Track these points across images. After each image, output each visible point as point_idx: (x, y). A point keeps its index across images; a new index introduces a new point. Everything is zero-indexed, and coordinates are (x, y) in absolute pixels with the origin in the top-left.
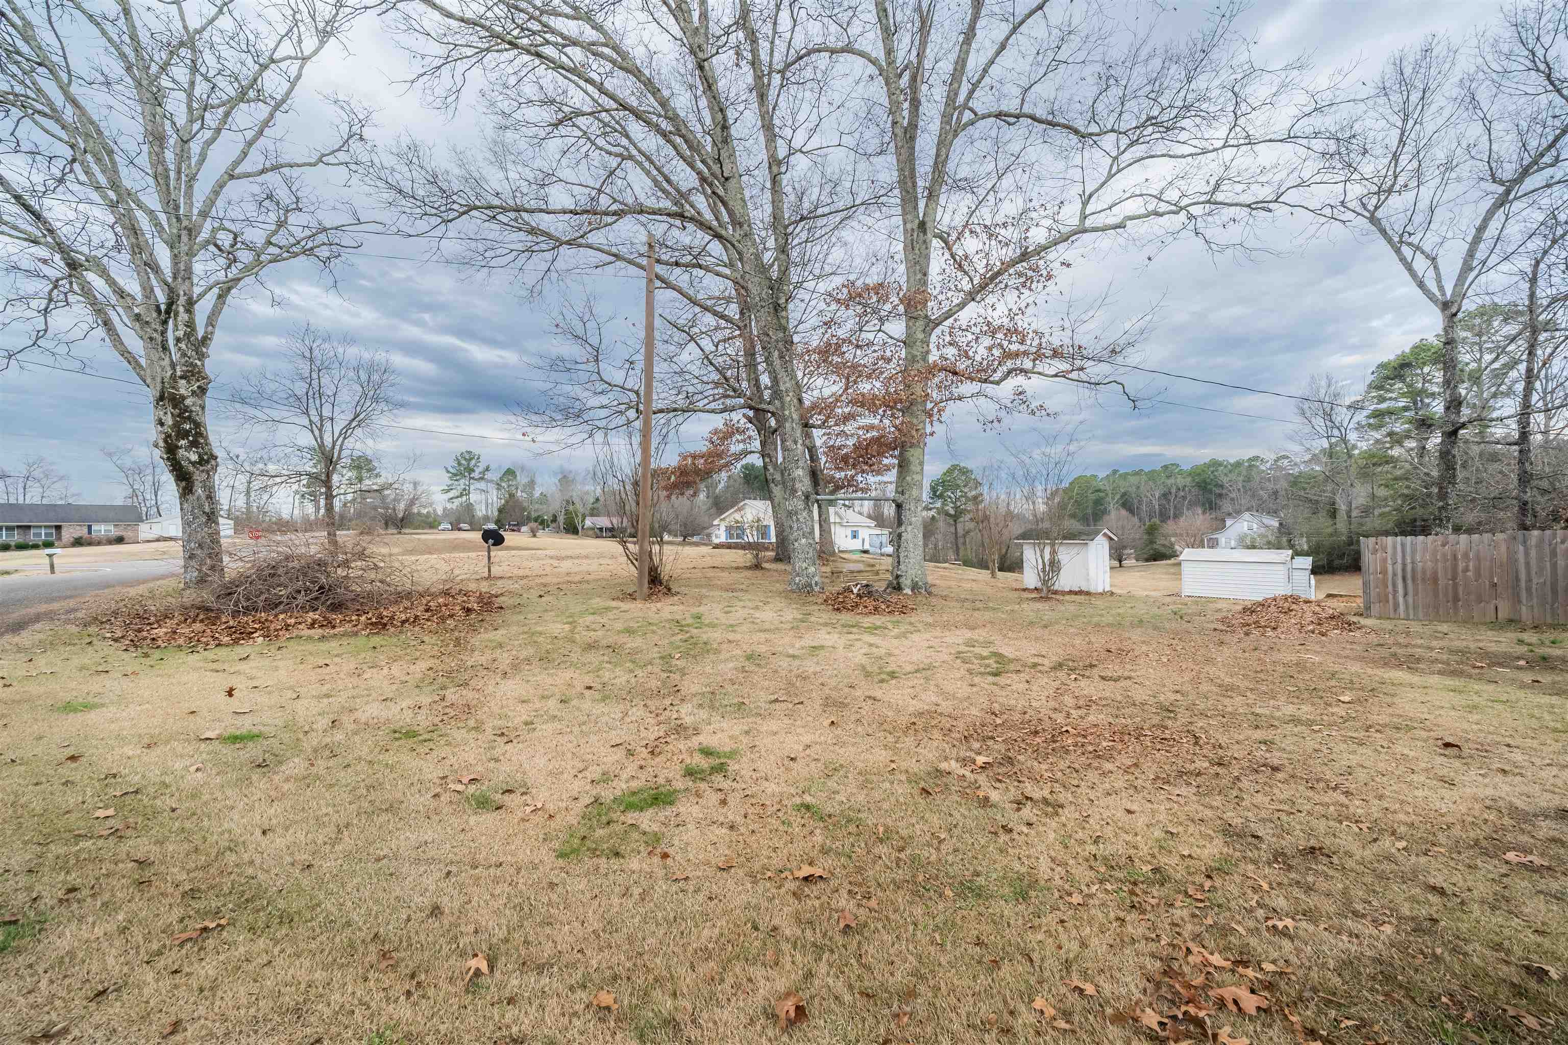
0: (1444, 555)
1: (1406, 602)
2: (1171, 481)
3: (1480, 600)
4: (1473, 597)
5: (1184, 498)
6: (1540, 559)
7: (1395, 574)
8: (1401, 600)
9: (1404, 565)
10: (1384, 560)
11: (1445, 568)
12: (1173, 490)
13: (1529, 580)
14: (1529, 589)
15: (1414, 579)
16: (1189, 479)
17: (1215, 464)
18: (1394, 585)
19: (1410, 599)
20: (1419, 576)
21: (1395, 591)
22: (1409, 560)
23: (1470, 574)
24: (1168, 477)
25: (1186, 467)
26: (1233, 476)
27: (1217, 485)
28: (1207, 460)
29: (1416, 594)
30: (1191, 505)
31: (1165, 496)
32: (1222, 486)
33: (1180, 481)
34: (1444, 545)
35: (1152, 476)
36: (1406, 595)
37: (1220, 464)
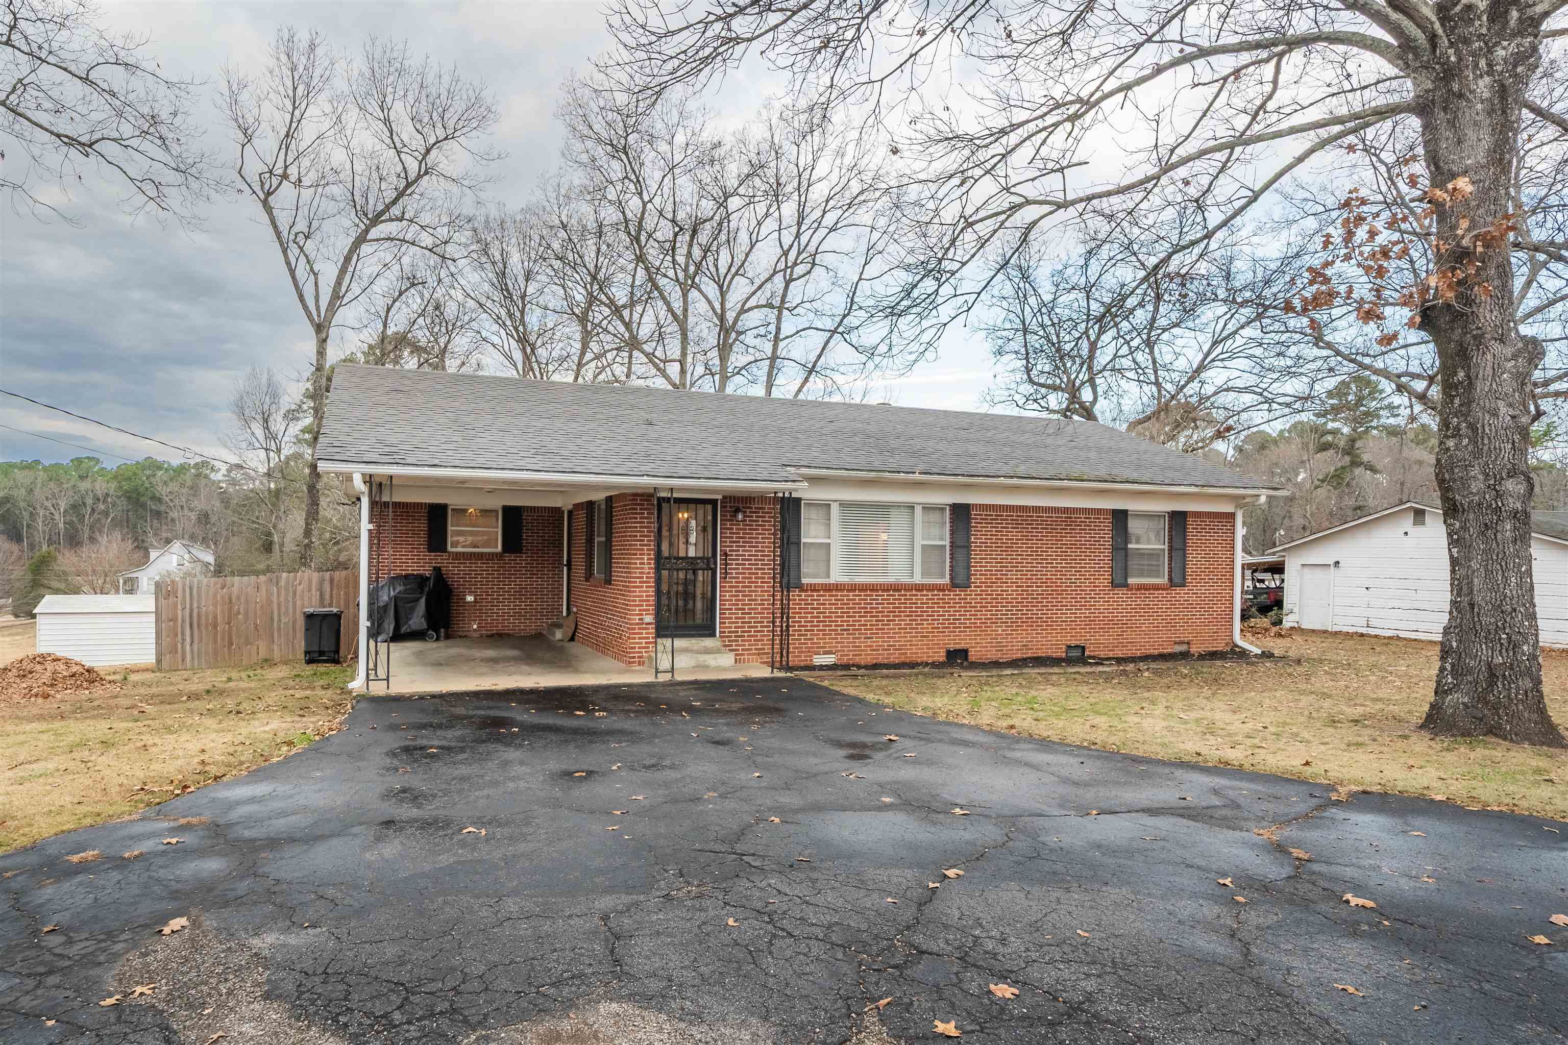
0: (223, 597)
1: (192, 651)
2: (84, 485)
3: (248, 643)
4: (242, 640)
5: (106, 514)
6: (287, 600)
7: (183, 621)
8: (188, 648)
9: (191, 610)
10: (176, 605)
11: (223, 611)
12: (89, 501)
13: (280, 620)
14: (279, 629)
15: (199, 626)
16: (113, 485)
17: (153, 465)
18: (183, 633)
19: (195, 647)
20: (203, 621)
21: (183, 640)
22: (195, 605)
23: (240, 616)
24: (82, 478)
25: (110, 465)
26: (174, 487)
27: (153, 498)
28: (141, 458)
29: (200, 641)
30: (116, 523)
31: (76, 507)
32: (160, 500)
33: (101, 487)
34: (222, 588)
35: (55, 473)
36: (192, 642)
37: (160, 468)
